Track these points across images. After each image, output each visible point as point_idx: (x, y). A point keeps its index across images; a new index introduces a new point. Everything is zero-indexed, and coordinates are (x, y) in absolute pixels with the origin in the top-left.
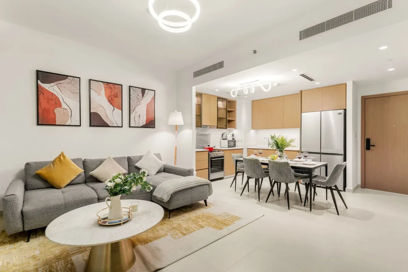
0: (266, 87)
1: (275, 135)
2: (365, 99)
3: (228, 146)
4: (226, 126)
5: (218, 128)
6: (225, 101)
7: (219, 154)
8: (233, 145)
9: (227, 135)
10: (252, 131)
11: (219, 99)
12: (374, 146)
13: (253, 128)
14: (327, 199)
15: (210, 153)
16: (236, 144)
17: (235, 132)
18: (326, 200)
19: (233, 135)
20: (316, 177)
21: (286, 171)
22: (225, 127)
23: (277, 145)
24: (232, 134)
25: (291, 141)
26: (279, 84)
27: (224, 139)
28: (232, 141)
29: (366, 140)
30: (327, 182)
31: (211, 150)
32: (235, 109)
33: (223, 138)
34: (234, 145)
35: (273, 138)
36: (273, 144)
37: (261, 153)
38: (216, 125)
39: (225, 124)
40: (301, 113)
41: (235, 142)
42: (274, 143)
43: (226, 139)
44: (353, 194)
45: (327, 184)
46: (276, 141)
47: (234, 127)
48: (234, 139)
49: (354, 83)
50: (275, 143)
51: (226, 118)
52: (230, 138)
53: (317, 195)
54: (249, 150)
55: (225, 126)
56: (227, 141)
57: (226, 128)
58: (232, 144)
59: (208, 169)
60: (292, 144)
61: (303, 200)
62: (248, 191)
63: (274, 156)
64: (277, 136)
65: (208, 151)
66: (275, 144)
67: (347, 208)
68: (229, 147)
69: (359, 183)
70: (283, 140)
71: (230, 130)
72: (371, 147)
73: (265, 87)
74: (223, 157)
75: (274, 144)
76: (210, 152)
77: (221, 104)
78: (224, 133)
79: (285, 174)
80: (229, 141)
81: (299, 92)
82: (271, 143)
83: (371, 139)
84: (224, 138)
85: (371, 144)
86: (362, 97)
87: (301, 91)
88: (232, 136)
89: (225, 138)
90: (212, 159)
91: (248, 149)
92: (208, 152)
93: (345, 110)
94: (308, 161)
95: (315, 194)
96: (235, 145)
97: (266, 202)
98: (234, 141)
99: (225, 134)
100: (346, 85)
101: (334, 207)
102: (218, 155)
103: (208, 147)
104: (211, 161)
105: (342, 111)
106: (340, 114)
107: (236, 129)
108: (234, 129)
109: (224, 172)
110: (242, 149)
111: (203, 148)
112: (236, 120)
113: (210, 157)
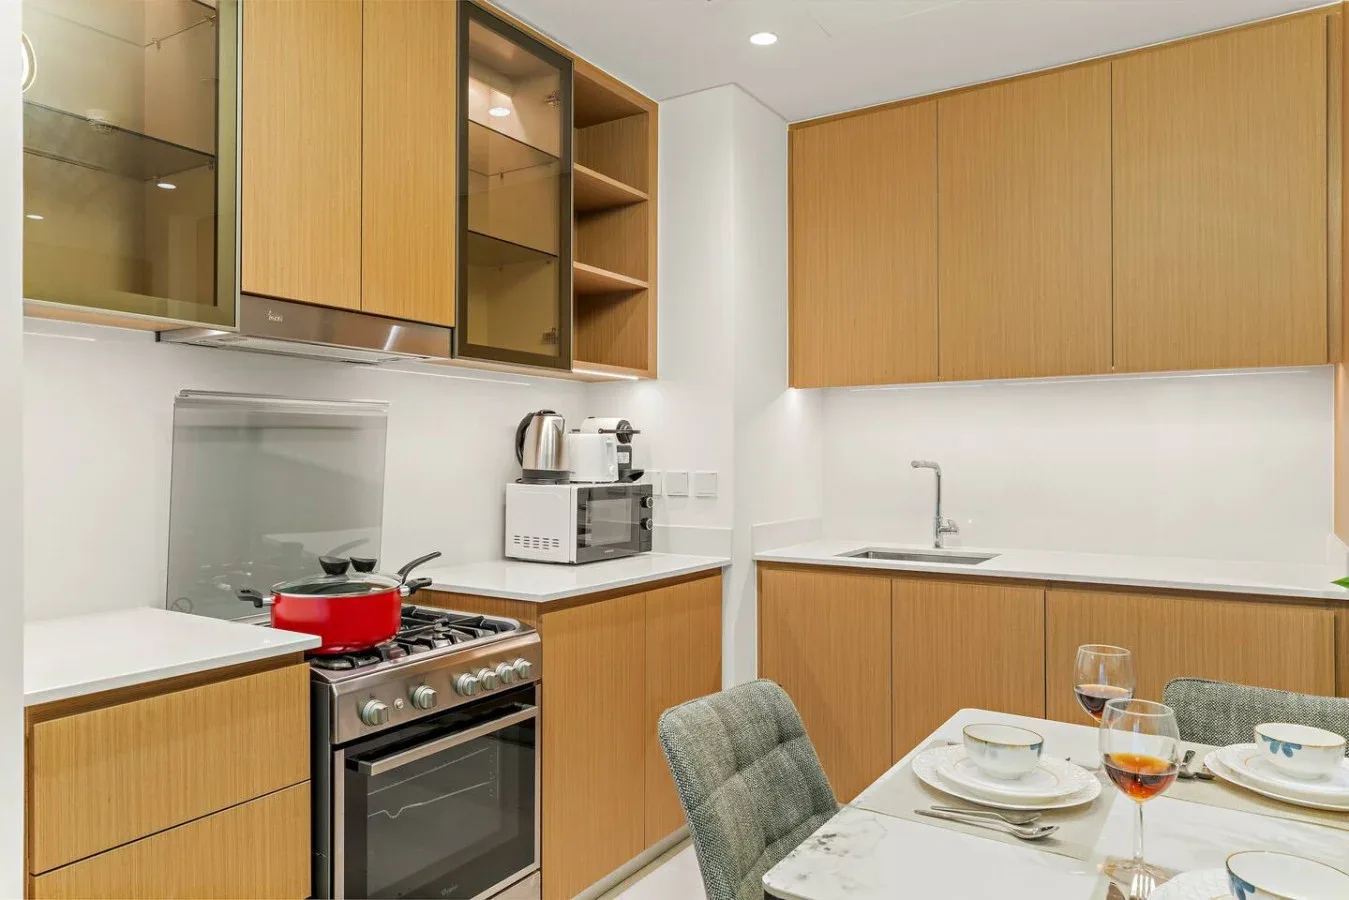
4: (559, 338)
5: (464, 348)
7: (470, 667)
8: (624, 537)
9: (569, 437)
15: (341, 680)
16: (657, 523)
17: (644, 401)
19: (624, 435)
22: (549, 350)
24: (612, 423)
27: (533, 477)
28: (612, 493)
32: (645, 190)
33: (529, 464)
34: (632, 531)
38: (451, 320)
39: (549, 324)
41: (644, 499)
43: (558, 477)
47: (638, 356)
48: (637, 475)
51: (562, 260)
52: (594, 464)
54: (768, 573)
55: (548, 338)
57: (561, 362)
58: (617, 516)
65: (309, 655)
68: (588, 553)
71: (589, 380)
76: (335, 664)
77: (502, 116)
78: (542, 414)
80: (587, 496)
84: (541, 467)
88: (613, 438)
89: (551, 467)
91: (760, 564)
96: (641, 538)
98: (633, 492)
99: (548, 420)
102: (464, 679)
107: (654, 376)
108: (635, 378)
109: (540, 869)
110: (716, 572)
111: (259, 604)
112: (650, 293)
113: (335, 748)
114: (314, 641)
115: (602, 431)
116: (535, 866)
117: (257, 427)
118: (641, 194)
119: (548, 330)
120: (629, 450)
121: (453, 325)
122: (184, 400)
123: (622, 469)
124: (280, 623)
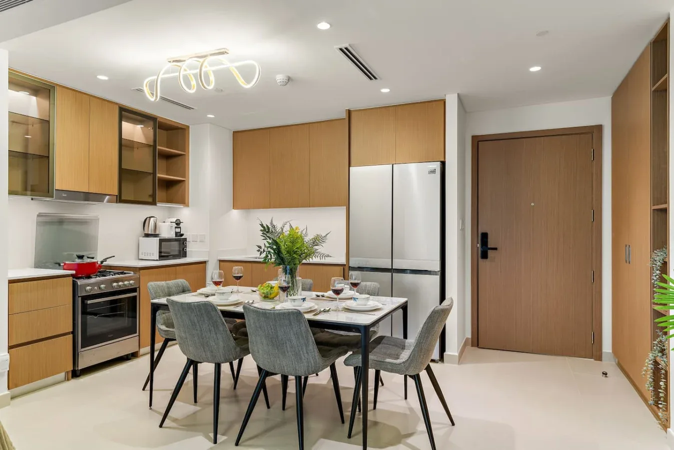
0: (247, 72)
1: (272, 223)
2: (478, 142)
3: (160, 252)
4: (153, 196)
5: (121, 200)
6: (151, 123)
7: (117, 281)
8: (177, 253)
9: (159, 224)
10: (235, 213)
11: (126, 113)
12: (496, 249)
13: (235, 206)
14: (406, 398)
15: (80, 282)
16: (188, 249)
17: (184, 213)
18: (404, 401)
19: (178, 223)
20: (379, 343)
21: (294, 341)
22: (150, 200)
23: (278, 252)
24: (174, 220)
25: (317, 241)
26: (289, 79)
27: (147, 235)
28: (175, 240)
29: (480, 235)
30: (407, 365)
31: (87, 270)
32: (185, 152)
33: (146, 232)
34: (180, 251)
35: (266, 231)
36: (269, 249)
37: (240, 277)
39: (151, 192)
40: (349, 166)
41: (184, 242)
42: (272, 248)
43: (156, 236)
44: (459, 366)
45: (407, 369)
46: (275, 243)
47: (182, 200)
48: (182, 235)
49: (460, 98)
50: (275, 247)
51: (154, 173)
52: (167, 231)
53: (383, 385)
54: (222, 263)
55: (150, 196)
56: (156, 241)
57: (154, 203)
58: (175, 247)
59: (71, 336)
60: (320, 249)
61: (347, 413)
62: (196, 401)
63: (272, 288)
64: (279, 226)
65: (72, 275)
66: (274, 250)
67: (453, 424)
68: (162, 257)
69: (469, 335)
70: (295, 239)
72: (490, 253)
73: (244, 78)
74: (134, 290)
75: (272, 251)
76: (79, 278)
77: (134, 131)
78: (150, 217)
79: (292, 347)
80: (163, 241)
81: (344, 115)
82: (263, 247)
83: (489, 233)
84: (149, 233)
85: (489, 247)
86: (473, 137)
87: (349, 112)
88: (174, 225)
89: (152, 233)
90: (89, 302)
91: (220, 261)
92: (71, 279)
93: (443, 164)
94: (358, 302)
95: (380, 384)
96: (183, 253)
97: (237, 444)
98: (180, 241)
99: (152, 219)
100: (445, 103)
101: (422, 427)
102: (115, 284)
103: (78, 261)
104: (84, 305)
105: (437, 166)
106: (433, 172)
107: (188, 206)
108: (182, 207)
109: (139, 336)
110: (205, 262)
111: (60, 265)
112: (186, 182)
113: (78, 297)
114: (74, 272)
115: (171, 222)
116: (137, 334)
117: (61, 222)
118: (183, 153)
119: (150, 194)
120: (180, 228)
121: (117, 194)
122: (39, 215)
123: (176, 233)
124: (64, 269)
